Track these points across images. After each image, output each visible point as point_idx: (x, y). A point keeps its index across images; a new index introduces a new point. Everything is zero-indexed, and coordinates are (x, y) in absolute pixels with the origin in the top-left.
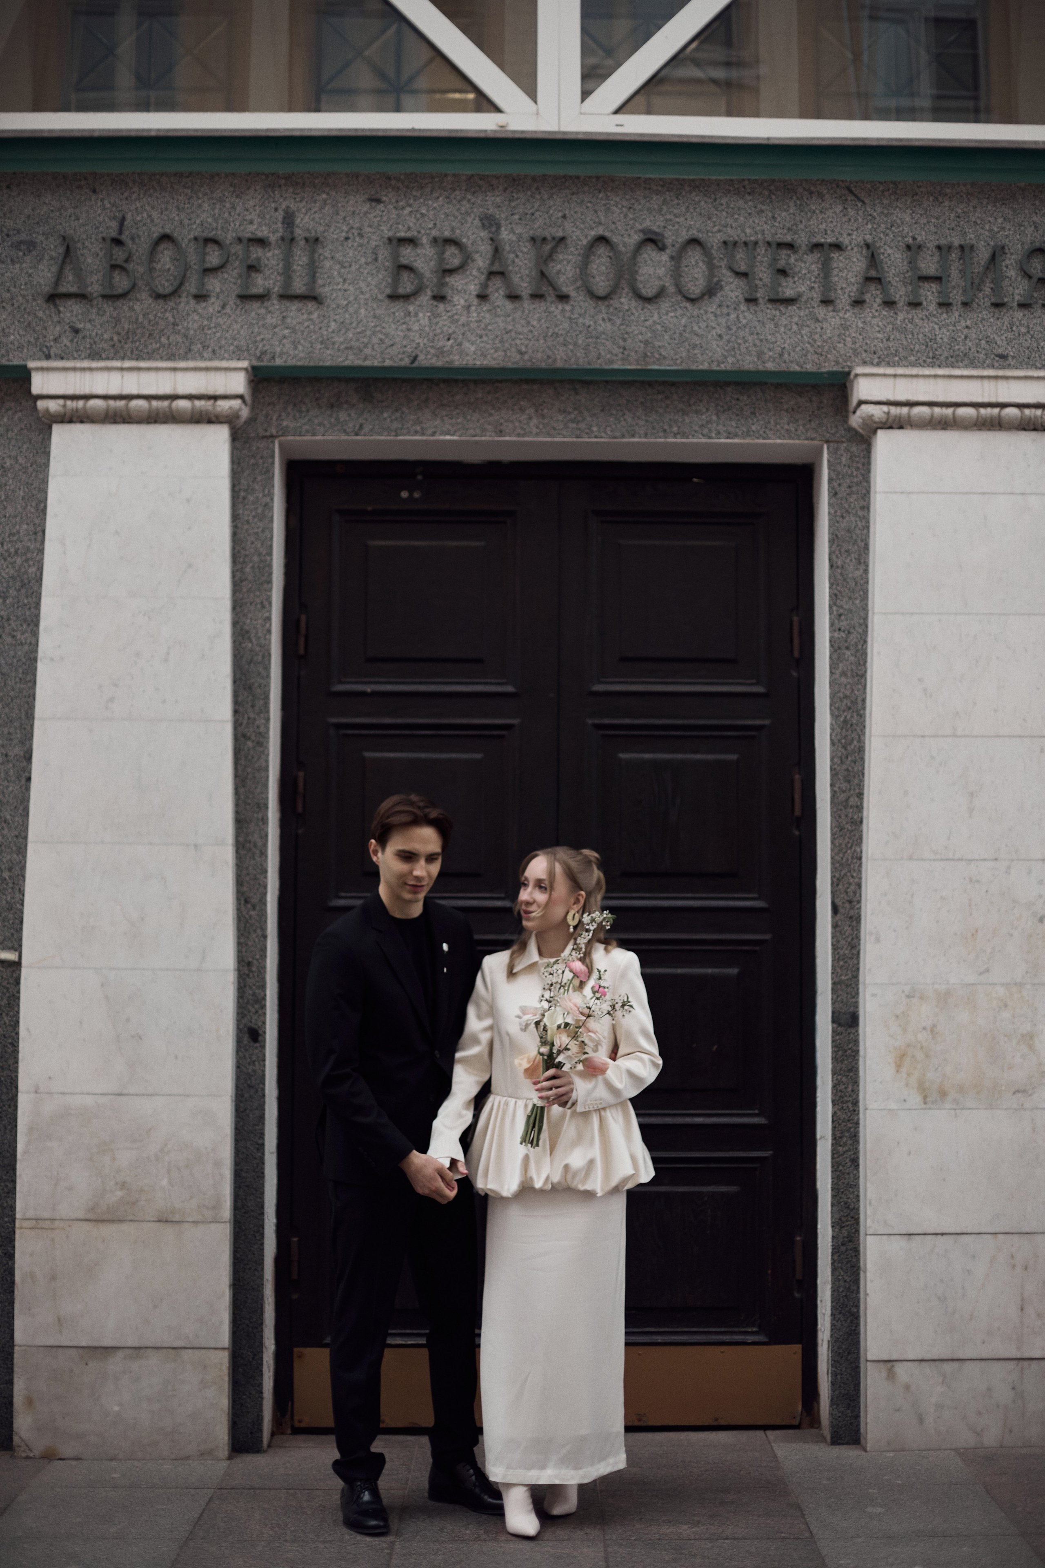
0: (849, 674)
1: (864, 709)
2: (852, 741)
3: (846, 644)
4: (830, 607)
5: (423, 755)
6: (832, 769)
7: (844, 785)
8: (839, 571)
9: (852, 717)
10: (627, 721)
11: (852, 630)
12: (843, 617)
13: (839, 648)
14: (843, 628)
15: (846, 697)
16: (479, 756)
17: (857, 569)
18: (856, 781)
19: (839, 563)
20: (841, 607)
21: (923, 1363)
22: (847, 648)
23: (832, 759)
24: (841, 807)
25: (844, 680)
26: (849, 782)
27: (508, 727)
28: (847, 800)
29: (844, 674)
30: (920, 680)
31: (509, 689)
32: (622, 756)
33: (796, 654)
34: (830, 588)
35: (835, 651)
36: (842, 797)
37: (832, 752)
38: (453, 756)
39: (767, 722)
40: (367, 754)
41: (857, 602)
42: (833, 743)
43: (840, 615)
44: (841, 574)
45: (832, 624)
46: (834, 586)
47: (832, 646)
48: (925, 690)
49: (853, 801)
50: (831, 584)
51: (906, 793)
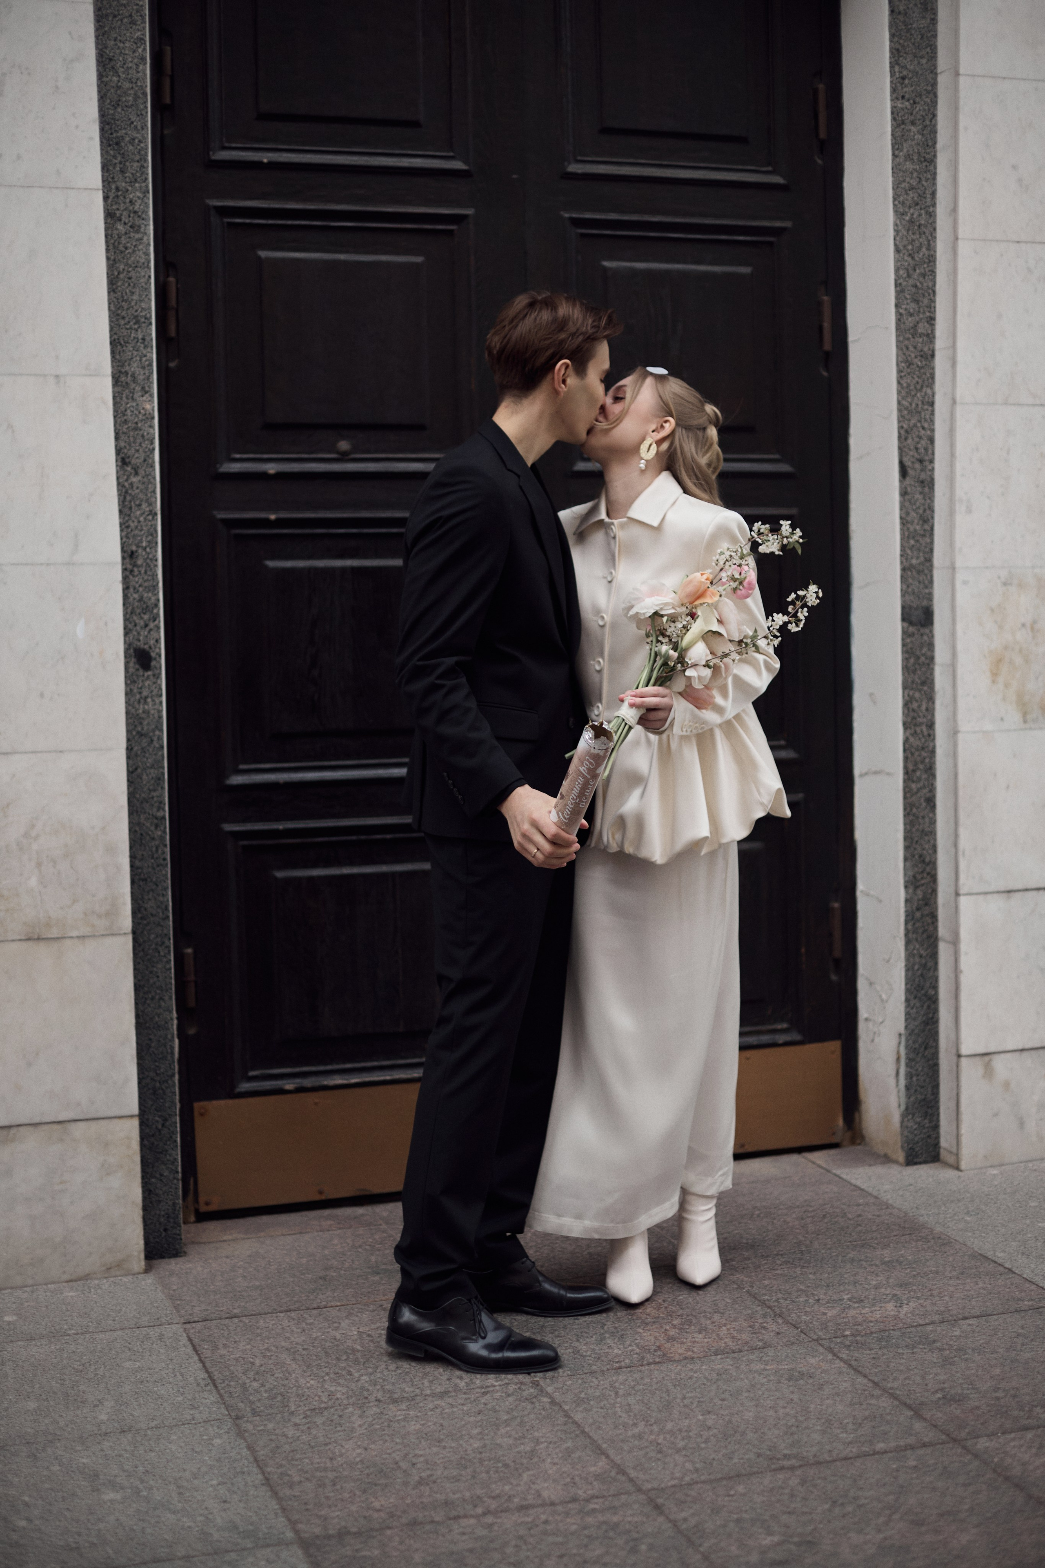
0: (915, 157)
1: (934, 205)
2: (920, 248)
3: (912, 118)
4: (892, 67)
5: (342, 257)
6: (897, 285)
7: (913, 306)
8: (901, 17)
9: (920, 215)
10: (613, 216)
11: (917, 99)
12: (907, 81)
13: (903, 123)
14: (907, 96)
15: (912, 188)
16: (419, 259)
17: (924, 18)
18: (926, 301)
19: (901, 8)
20: (904, 67)
21: (1025, 1054)
22: (913, 123)
23: (897, 270)
24: (908, 335)
25: (909, 166)
26: (917, 301)
27: (458, 219)
28: (915, 327)
29: (908, 157)
30: (1014, 167)
31: (458, 165)
32: (606, 264)
33: (823, 135)
34: (891, 41)
35: (899, 126)
36: (910, 321)
37: (897, 261)
38: (384, 258)
39: (788, 224)
40: (263, 254)
41: (924, 61)
42: (897, 250)
43: (903, 78)
44: (904, 22)
45: (894, 90)
46: (896, 39)
47: (894, 119)
48: (1020, 180)
49: (922, 328)
50: (892, 36)
51: (1000, 316)
